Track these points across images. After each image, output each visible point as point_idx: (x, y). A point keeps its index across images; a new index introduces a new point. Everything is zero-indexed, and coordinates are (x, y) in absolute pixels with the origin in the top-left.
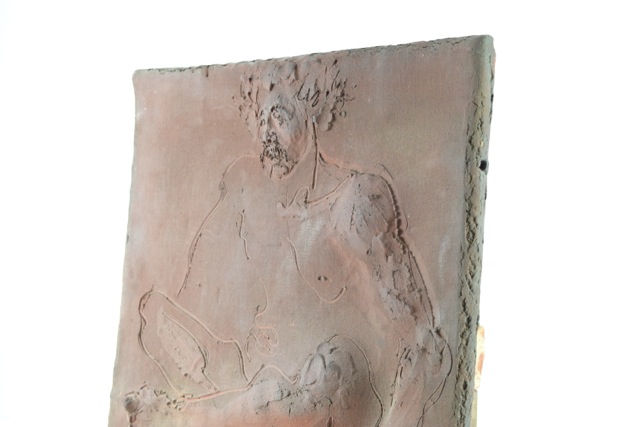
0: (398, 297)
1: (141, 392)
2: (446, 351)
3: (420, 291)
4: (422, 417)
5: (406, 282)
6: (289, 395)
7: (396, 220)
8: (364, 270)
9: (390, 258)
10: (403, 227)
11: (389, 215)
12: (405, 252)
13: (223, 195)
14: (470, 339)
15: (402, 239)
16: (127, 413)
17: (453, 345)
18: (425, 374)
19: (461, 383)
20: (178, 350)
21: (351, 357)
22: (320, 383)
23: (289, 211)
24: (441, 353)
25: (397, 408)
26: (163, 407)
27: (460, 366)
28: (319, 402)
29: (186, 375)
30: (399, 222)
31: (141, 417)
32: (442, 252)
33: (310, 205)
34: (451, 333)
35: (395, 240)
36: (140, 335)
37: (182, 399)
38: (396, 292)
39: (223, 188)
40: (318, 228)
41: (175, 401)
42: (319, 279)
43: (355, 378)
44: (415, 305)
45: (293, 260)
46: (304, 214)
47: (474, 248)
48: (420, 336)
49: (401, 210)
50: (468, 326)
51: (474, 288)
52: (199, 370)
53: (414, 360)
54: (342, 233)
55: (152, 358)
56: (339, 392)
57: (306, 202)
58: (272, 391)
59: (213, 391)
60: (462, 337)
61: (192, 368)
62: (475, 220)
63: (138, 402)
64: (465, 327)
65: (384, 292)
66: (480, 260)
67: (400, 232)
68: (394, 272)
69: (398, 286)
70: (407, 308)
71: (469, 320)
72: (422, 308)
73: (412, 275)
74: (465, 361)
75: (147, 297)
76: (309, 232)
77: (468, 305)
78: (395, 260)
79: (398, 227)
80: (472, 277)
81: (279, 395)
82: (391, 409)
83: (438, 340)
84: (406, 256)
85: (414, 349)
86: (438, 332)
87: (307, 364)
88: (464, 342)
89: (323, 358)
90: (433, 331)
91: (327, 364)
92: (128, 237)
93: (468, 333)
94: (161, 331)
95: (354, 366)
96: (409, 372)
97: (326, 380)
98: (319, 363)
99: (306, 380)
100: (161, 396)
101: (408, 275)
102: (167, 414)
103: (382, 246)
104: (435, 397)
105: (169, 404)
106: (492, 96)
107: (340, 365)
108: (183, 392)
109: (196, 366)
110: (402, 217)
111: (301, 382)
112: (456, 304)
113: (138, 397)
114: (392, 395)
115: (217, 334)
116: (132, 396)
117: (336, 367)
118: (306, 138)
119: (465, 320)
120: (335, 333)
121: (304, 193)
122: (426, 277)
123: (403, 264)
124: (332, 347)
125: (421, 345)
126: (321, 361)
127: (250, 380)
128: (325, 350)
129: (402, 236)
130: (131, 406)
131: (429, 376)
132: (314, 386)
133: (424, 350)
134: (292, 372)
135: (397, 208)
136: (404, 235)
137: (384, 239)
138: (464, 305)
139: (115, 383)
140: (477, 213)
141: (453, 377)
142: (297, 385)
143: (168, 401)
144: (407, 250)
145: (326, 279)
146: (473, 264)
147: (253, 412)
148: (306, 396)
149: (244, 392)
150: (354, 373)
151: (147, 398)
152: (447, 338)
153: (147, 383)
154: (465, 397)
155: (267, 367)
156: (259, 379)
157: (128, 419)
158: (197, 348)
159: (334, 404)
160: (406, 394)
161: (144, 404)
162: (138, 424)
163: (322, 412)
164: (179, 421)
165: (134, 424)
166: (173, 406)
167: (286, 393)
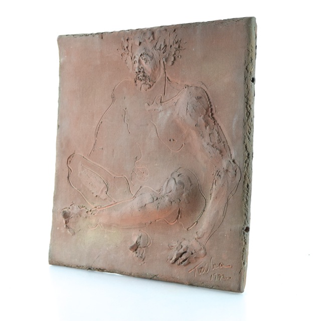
0: (213, 146)
1: (71, 207)
2: (238, 170)
3: (224, 142)
4: (227, 203)
5: (216, 139)
6: (157, 199)
7: (210, 109)
8: (194, 134)
9: (207, 127)
10: (214, 112)
11: (206, 106)
12: (215, 124)
13: (113, 101)
14: (250, 164)
15: (213, 118)
16: (63, 219)
17: (241, 167)
18: (228, 182)
19: (246, 185)
20: (91, 184)
21: (189, 178)
22: (174, 192)
23: (151, 107)
24: (236, 171)
25: (214, 200)
26: (84, 214)
27: (245, 177)
28: (174, 201)
29: (97, 196)
30: (212, 110)
31: (71, 220)
32: (234, 122)
33: (163, 104)
34: (240, 161)
35: (210, 118)
36: (68, 177)
37: (95, 209)
38: (212, 144)
39: (113, 97)
40: (168, 115)
41: (91, 210)
42: (170, 140)
43: (191, 188)
44: (222, 149)
45: (155, 132)
46: (161, 108)
47: (250, 120)
48: (225, 164)
49: (212, 104)
50: (248, 157)
51: (251, 139)
52: (104, 193)
53: (222, 176)
54: (182, 116)
55: (76, 189)
56: (184, 195)
57: (161, 102)
58: (147, 199)
59: (113, 203)
60: (245, 163)
61: (100, 192)
62: (250, 106)
63: (70, 213)
64: (247, 158)
65: (205, 144)
66: (253, 125)
67: (212, 114)
68: (210, 134)
69: (212, 141)
70: (218, 151)
71: (249, 154)
72: (225, 150)
73: (219, 135)
74: (247, 174)
75: (71, 157)
76: (163, 117)
77: (248, 147)
78: (210, 128)
79: (211, 112)
80: (249, 134)
81: (152, 200)
82: (211, 201)
83: (234, 165)
84: (216, 126)
85: (222, 171)
86: (234, 161)
87: (166, 183)
88: (247, 165)
89: (175, 179)
90: (231, 161)
91: (177, 182)
92: (59, 126)
93: (248, 160)
94: (81, 174)
95: (191, 182)
96: (220, 182)
97: (177, 190)
99: (166, 191)
100: (82, 209)
101: (217, 135)
102: (86, 217)
103: (203, 122)
104: (233, 192)
105: (87, 212)
106: (256, 46)
107: (184, 182)
108: (96, 205)
109: (102, 191)
110: (213, 107)
111: (164, 192)
112: (242, 147)
113: (70, 210)
114: (211, 194)
115: (114, 173)
116: (65, 210)
118: (160, 69)
119: (247, 155)
120: (180, 166)
121: (160, 98)
122: (226, 136)
123: (214, 130)
124: (178, 174)
125: (225, 168)
126: (173, 181)
127: (134, 195)
128: (175, 176)
129: (213, 116)
130: (66, 216)
131: (230, 183)
132: (171, 193)
133: (227, 171)
134: (158, 188)
135: (210, 103)
136: (214, 116)
137: (204, 118)
138: (246, 147)
139: (55, 204)
140: (251, 103)
141: (242, 182)
142: (161, 194)
143: (87, 210)
144: (216, 123)
145: (174, 140)
146: (250, 127)
147: (137, 210)
148: (167, 199)
149: (131, 201)
150: (191, 185)
151: (75, 210)
152: (238, 164)
153: (74, 202)
154: (248, 191)
155: (143, 187)
156: (139, 194)
157: (64, 222)
158: (102, 181)
159: (181, 201)
160: (218, 193)
161: (73, 213)
162: (70, 224)
163: (175, 206)
164: (94, 221)
165: (68, 224)
166: (90, 213)
167: (155, 199)
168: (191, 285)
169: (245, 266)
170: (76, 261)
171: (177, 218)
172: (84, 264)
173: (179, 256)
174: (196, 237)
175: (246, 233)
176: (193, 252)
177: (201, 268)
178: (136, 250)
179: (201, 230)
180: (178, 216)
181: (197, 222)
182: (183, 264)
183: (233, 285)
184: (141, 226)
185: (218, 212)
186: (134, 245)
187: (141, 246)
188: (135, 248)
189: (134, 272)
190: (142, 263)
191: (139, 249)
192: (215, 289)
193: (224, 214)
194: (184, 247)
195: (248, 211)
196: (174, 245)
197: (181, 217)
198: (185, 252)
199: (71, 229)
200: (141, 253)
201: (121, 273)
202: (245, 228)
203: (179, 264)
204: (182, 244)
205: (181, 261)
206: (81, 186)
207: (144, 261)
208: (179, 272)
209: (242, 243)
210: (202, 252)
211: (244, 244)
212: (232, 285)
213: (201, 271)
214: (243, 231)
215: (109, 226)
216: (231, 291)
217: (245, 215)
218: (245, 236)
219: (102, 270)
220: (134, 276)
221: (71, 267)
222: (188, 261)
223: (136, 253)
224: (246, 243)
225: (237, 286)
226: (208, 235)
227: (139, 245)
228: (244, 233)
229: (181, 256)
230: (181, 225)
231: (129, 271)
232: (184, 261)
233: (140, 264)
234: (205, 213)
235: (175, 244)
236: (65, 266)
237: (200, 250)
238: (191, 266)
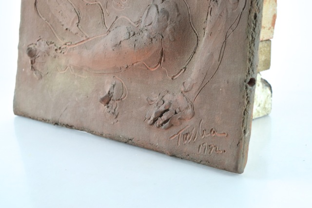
1: (38, 43)
4: (225, 42)
6: (134, 34)
16: (29, 57)
18: (227, 11)
19: (253, 15)
20: (61, 13)
21: (176, 5)
22: (155, 24)
25: (208, 37)
26: (53, 52)
27: (251, 3)
28: (155, 37)
29: (67, 29)
31: (39, 60)
36: (35, 4)
37: (64, 46)
41: (60, 48)
43: (179, 19)
52: (75, 25)
53: (220, 2)
55: (44, 19)
56: (168, 29)
59: (85, 38)
61: (70, 24)
63: (36, 51)
82: (204, 39)
87: (146, 12)
89: (157, 6)
91: (159, 10)
95: (178, 11)
96: (216, 11)
97: (158, 21)
98: (154, 10)
99: (145, 23)
100: (51, 45)
102: (55, 57)
104: (234, 26)
105: (56, 50)
107: (168, 10)
108: (66, 41)
109: (73, 23)
111: (142, 25)
113: (36, 47)
114: (204, 29)
116: (30, 46)
117: (166, 13)
126: (155, 9)
127: (108, 28)
128: (158, 1)
130: (31, 53)
131: (230, 12)
132: (151, 26)
134: (136, 19)
141: (246, 11)
142: (139, 28)
143: (56, 48)
147: (111, 49)
148: (146, 34)
149: (105, 37)
150: (178, 15)
151: (41, 47)
153: (42, 37)
154: (255, 25)
155: (120, 18)
156: (114, 26)
157: (30, 62)
158: (73, 10)
159: (165, 38)
160: (214, 27)
161: (40, 51)
162: (36, 65)
163: (156, 45)
164: (63, 62)
165: (34, 65)
166: (59, 51)
167: (132, 34)
168: (173, 156)
169: (246, 135)
170: (41, 113)
171: (160, 62)
172: (50, 117)
173: (159, 114)
174: (183, 89)
175: (249, 87)
176: (177, 110)
177: (187, 134)
178: (108, 103)
179: (189, 80)
180: (161, 59)
181: (185, 68)
182: (163, 127)
183: (228, 161)
184: (116, 71)
185: (212, 55)
186: (106, 96)
187: (114, 98)
188: (107, 100)
189: (105, 132)
190: (115, 121)
191: (111, 102)
192: (204, 164)
193: (221, 59)
194: (166, 102)
195: (255, 54)
196: (154, 99)
197: (164, 60)
198: (167, 110)
199: (37, 72)
200: (114, 108)
201: (91, 132)
202: (248, 80)
203: (159, 127)
204: (165, 99)
205: (161, 123)
206: (50, 16)
207: (118, 119)
208: (158, 136)
209: (244, 103)
210: (189, 111)
211: (246, 102)
212: (226, 162)
213: (186, 137)
214: (245, 84)
215: (80, 69)
216: (225, 169)
217: (250, 60)
218: (248, 91)
219: (70, 127)
220: (106, 137)
221: (37, 120)
222: (169, 123)
223: (108, 107)
224: (248, 102)
225: (234, 164)
226: (197, 87)
227: (112, 97)
228: (247, 88)
229: (161, 116)
230: (165, 72)
231: (99, 131)
232: (165, 122)
233: (112, 123)
234: (196, 56)
235: (156, 98)
236: (30, 118)
237: (187, 108)
238: (174, 130)
